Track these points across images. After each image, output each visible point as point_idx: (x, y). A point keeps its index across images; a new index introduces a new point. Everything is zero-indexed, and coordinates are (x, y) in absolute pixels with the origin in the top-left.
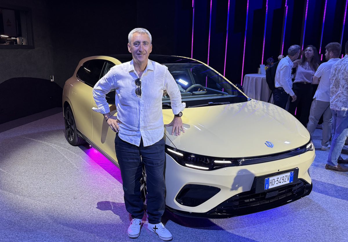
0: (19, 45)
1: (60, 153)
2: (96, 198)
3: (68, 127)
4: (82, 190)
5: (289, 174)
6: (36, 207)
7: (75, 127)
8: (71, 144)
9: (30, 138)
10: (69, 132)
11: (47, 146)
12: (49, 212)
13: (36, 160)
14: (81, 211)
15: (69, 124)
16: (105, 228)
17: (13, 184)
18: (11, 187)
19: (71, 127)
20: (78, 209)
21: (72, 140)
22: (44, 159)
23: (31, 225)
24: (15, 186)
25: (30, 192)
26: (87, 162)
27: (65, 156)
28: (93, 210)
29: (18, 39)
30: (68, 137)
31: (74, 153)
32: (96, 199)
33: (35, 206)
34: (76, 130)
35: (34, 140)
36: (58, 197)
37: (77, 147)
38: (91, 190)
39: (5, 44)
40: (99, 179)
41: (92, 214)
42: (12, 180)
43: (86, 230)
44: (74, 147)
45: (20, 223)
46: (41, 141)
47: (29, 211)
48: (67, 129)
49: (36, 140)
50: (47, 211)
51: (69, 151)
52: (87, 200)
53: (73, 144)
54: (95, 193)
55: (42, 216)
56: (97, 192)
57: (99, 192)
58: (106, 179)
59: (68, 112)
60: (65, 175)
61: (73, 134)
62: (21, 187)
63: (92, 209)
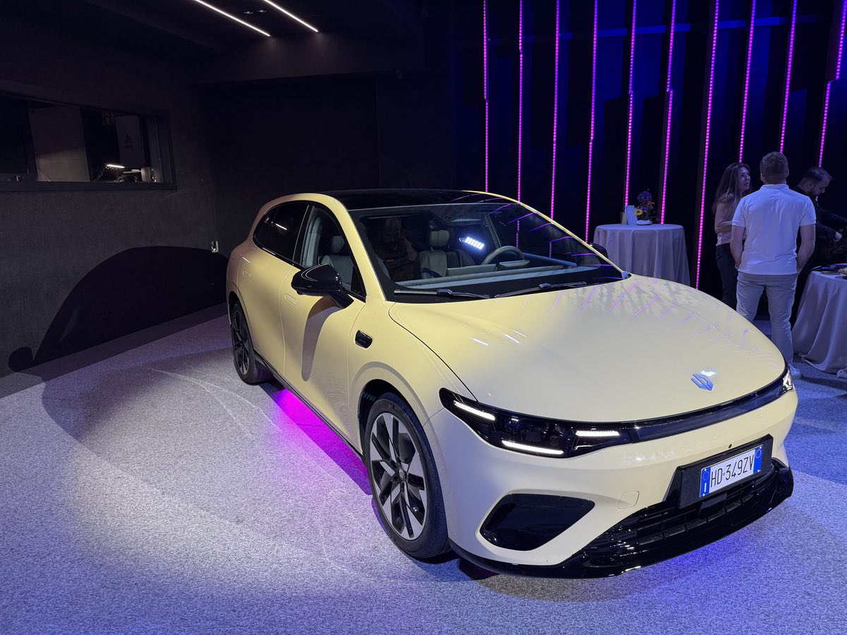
0: (146, 183)
1: (219, 403)
2: (288, 517)
3: (238, 345)
4: (257, 498)
5: (751, 453)
6: (145, 547)
7: (251, 344)
8: (244, 380)
9: (162, 370)
10: (240, 356)
11: (195, 386)
12: (173, 563)
13: (165, 422)
14: (250, 558)
15: (240, 340)
16: (305, 608)
17: (103, 484)
18: (97, 493)
19: (244, 346)
20: (244, 551)
21: (245, 372)
22: (184, 418)
23: (125, 603)
24: (108, 491)
25: (139, 505)
26: (274, 423)
27: (229, 411)
28: (280, 555)
29: (143, 172)
30: (238, 365)
31: (248, 402)
32: (288, 520)
33: (142, 546)
34: (253, 352)
35: (169, 374)
36: (201, 516)
37: (258, 387)
38: (277, 496)
39: (115, 181)
40: (298, 464)
41: (275, 566)
42: (103, 474)
43: (258, 614)
44: (251, 387)
45: (98, 598)
46: (182, 377)
47: (126, 559)
48: (236, 349)
49: (173, 375)
50: (169, 559)
51: (238, 396)
52: (266, 526)
53: (248, 380)
54: (287, 504)
55: (156, 576)
56: (291, 501)
57: (297, 501)
58: (313, 463)
59: (237, 313)
60: (222, 457)
61: (248, 359)
62: (121, 493)
63: (278, 551)
